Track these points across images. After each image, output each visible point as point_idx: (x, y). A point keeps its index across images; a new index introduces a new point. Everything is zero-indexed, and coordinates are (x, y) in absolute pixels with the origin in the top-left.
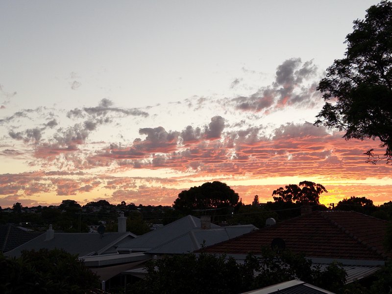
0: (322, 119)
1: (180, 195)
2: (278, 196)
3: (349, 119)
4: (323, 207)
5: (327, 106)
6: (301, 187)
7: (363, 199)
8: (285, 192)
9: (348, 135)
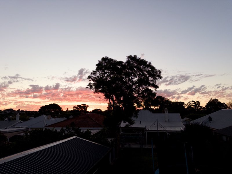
0: (88, 87)
1: (41, 108)
2: (75, 108)
3: (95, 87)
4: (88, 111)
5: (90, 83)
6: (82, 106)
7: (99, 109)
8: (77, 107)
9: (95, 92)
